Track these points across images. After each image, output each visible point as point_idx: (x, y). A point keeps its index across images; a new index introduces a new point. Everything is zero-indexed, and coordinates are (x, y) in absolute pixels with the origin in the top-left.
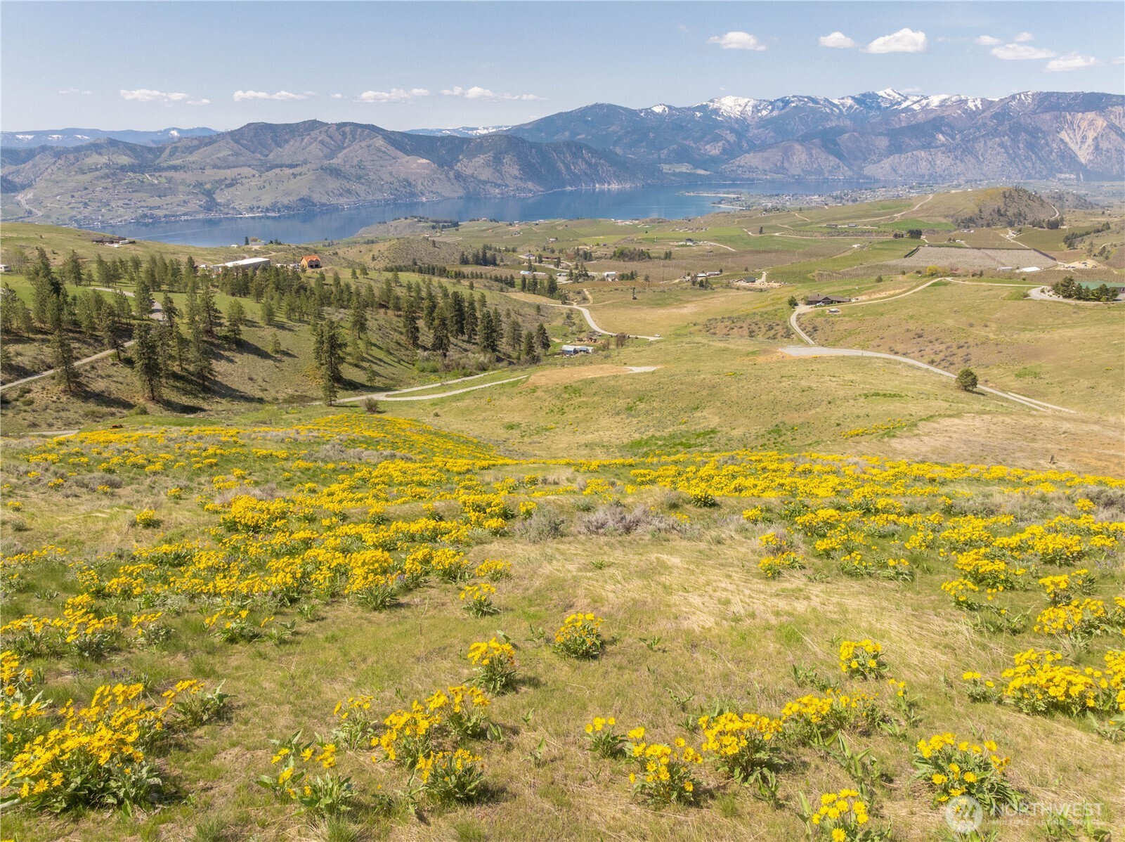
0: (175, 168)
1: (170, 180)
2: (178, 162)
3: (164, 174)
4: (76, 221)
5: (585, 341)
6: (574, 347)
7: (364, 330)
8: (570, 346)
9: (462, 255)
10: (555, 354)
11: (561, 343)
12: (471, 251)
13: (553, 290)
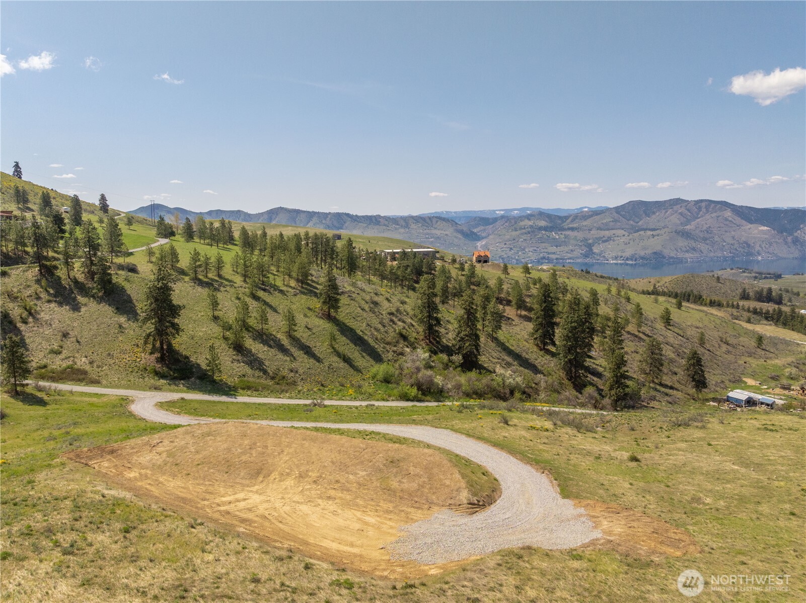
0: (572, 229)
1: (566, 236)
2: (575, 225)
3: (564, 233)
4: (502, 258)
5: (793, 390)
6: (752, 395)
7: (336, 308)
8: (746, 393)
9: (744, 290)
10: (707, 400)
11: (752, 386)
12: (757, 289)
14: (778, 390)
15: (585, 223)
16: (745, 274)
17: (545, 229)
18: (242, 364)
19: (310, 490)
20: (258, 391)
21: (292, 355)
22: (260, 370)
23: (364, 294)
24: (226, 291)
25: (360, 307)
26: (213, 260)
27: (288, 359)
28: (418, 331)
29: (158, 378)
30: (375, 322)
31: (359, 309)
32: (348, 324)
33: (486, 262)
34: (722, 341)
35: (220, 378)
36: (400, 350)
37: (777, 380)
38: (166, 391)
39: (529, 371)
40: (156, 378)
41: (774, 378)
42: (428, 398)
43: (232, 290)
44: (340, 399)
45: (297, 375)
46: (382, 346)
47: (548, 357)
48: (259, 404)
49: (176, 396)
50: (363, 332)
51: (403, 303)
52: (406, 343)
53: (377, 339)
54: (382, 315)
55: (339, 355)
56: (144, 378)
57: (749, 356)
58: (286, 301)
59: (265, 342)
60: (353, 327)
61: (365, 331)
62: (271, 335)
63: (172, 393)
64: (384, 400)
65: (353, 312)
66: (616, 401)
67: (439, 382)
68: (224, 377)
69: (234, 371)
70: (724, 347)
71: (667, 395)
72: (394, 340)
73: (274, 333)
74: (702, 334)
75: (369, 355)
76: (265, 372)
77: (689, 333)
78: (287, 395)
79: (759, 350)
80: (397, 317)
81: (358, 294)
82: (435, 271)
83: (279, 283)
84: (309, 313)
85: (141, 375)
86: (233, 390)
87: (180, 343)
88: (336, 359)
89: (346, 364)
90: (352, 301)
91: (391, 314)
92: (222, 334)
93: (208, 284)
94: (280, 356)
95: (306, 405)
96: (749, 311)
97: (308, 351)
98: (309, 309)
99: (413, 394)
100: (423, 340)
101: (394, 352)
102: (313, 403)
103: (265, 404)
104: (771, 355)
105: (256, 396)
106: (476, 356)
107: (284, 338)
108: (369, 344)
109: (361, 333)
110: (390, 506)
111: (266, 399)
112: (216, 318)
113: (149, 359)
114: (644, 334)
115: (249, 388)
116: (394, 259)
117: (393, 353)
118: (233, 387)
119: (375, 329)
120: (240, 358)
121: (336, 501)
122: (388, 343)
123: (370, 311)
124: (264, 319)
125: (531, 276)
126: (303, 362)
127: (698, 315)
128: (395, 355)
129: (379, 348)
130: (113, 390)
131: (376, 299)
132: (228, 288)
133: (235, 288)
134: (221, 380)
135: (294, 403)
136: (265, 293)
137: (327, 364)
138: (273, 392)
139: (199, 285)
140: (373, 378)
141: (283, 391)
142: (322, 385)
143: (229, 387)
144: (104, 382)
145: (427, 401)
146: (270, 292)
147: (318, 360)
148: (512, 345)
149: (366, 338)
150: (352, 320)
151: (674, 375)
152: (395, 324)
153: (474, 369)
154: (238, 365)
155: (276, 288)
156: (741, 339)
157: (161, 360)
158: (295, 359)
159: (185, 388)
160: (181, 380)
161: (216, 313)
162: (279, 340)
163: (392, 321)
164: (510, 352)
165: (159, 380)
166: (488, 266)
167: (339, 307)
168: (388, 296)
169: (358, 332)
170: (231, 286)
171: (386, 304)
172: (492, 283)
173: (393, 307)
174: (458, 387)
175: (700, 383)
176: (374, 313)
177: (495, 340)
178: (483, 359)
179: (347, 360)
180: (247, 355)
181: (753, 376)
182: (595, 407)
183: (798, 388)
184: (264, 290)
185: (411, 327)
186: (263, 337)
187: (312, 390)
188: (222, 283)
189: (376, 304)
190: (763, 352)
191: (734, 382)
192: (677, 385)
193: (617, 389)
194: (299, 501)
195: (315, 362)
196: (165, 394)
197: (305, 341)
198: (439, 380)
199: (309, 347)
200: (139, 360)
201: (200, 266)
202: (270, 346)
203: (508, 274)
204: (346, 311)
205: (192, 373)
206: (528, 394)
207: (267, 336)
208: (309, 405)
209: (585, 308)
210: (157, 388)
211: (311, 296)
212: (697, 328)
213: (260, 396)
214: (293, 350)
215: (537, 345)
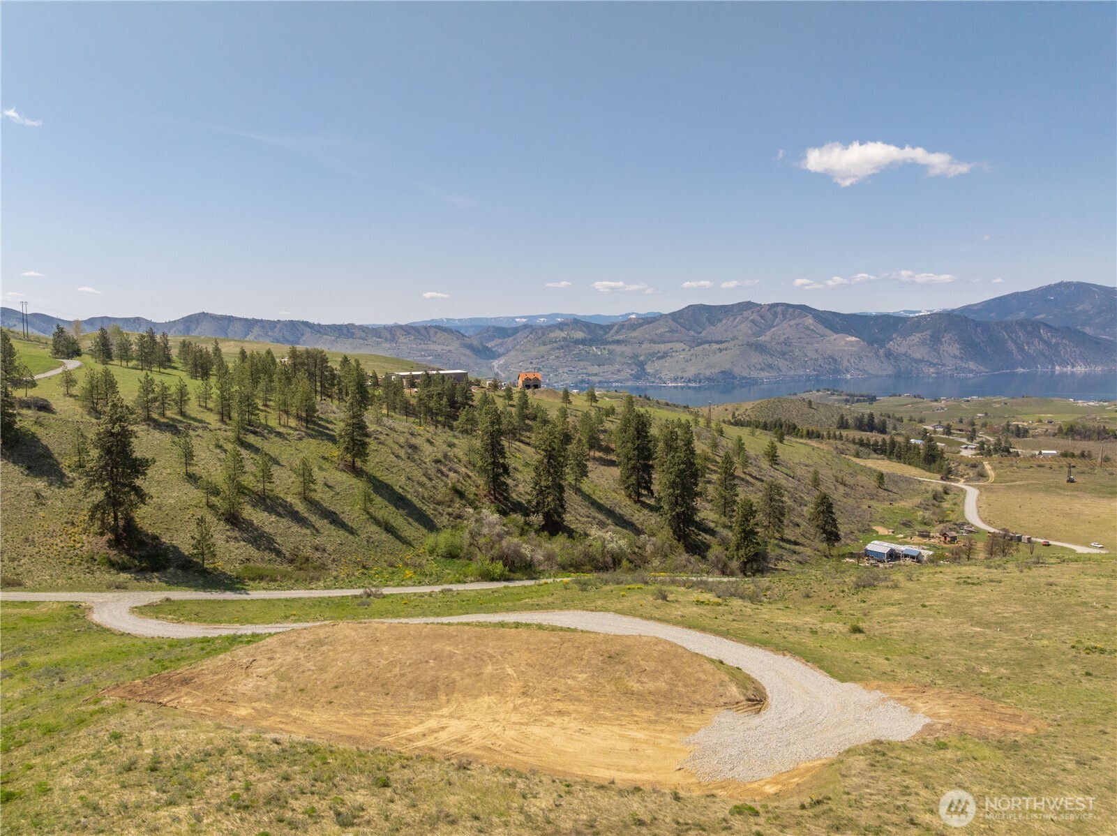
1: (610, 352)
2: (621, 337)
3: (607, 347)
5: (933, 537)
6: (894, 546)
7: (363, 456)
8: (886, 544)
9: (842, 417)
10: (844, 556)
11: (886, 536)
12: (856, 415)
13: (931, 458)
14: (916, 539)
16: (835, 397)
17: (583, 342)
18: (243, 543)
19: (524, 704)
20: (275, 580)
21: (313, 526)
22: (271, 550)
23: (395, 435)
24: (198, 436)
25: (393, 453)
26: (173, 390)
27: (308, 532)
28: (478, 484)
29: (115, 572)
30: (417, 474)
31: (391, 456)
32: (381, 479)
33: (536, 387)
34: (837, 481)
35: (212, 566)
36: (457, 512)
37: (910, 526)
38: (134, 589)
39: (627, 532)
40: (114, 572)
41: (907, 524)
42: (519, 575)
43: (207, 435)
44: (399, 585)
45: (326, 555)
46: (431, 507)
47: (646, 511)
48: (287, 600)
49: (156, 596)
50: (403, 489)
51: (451, 445)
52: (464, 502)
53: (423, 498)
54: (425, 463)
55: (377, 522)
56: (92, 572)
57: (871, 499)
58: (289, 448)
59: (271, 509)
60: (389, 482)
61: (405, 487)
62: (278, 498)
63: (146, 593)
64: (459, 582)
65: (385, 460)
66: (745, 564)
67: (527, 552)
68: (220, 564)
69: (233, 554)
70: (841, 489)
71: (795, 552)
72: (447, 499)
73: (282, 495)
74: (816, 473)
75: (417, 520)
76: (279, 553)
77: (800, 472)
78: (321, 584)
79: (880, 490)
80: (446, 465)
81: (387, 435)
82: (472, 401)
83: (273, 423)
84: (326, 465)
85: (88, 568)
86: (238, 583)
87: (145, 518)
88: (374, 528)
89: (389, 535)
90: (380, 446)
91: (437, 461)
92: (204, 500)
93: (171, 427)
94: (296, 528)
95: (355, 597)
96: (854, 442)
97: (334, 519)
98: (324, 458)
99: (498, 571)
100: (485, 496)
101: (449, 514)
102: (366, 593)
103: (294, 600)
104: (895, 496)
105: (275, 589)
106: (559, 516)
107: (298, 501)
108: (415, 506)
109: (401, 491)
110: (650, 714)
111: (292, 591)
112: (192, 478)
113: (97, 544)
114: (751, 475)
115: (260, 577)
116: (413, 385)
117: (448, 517)
118: (237, 578)
119: (418, 483)
120: (237, 534)
121: (573, 716)
122: (439, 503)
123: (408, 458)
124: (267, 476)
125: (598, 404)
126: (330, 536)
127: (804, 450)
128: (451, 519)
129: (429, 510)
130: (49, 594)
131: (414, 441)
132: (200, 432)
133: (211, 431)
134: (215, 569)
135: (335, 595)
136: (257, 438)
137: (365, 536)
138: (297, 582)
139: (155, 428)
140: (431, 552)
141: (312, 579)
142: (364, 567)
143: (230, 578)
144: (29, 583)
145: (518, 579)
146: (263, 436)
147: (351, 531)
148: (599, 496)
149: (409, 496)
150: (385, 473)
151: (797, 527)
152: (447, 476)
153: (560, 533)
154: (237, 545)
155: (272, 431)
156: (859, 477)
157: (116, 543)
158: (317, 531)
159: (164, 584)
160: (153, 571)
161: (191, 469)
162: (291, 505)
163: (439, 471)
164: (600, 508)
165: (118, 573)
166: (542, 392)
167: (367, 455)
168: (428, 436)
169: (396, 488)
170: (205, 428)
171: (427, 448)
172: (553, 414)
173: (438, 452)
174: (550, 557)
175: (832, 536)
176: (414, 461)
177: (578, 490)
178: (568, 518)
179: (389, 529)
180: (247, 530)
181: (883, 523)
182: (724, 573)
183: (938, 535)
184: (255, 433)
185: (467, 479)
186: (267, 502)
187: (353, 575)
188: (190, 425)
189: (415, 448)
190: (886, 493)
191: (864, 532)
192: (801, 540)
193: (746, 548)
194: (521, 721)
195: (347, 534)
196: (136, 594)
197: (328, 504)
198: (526, 550)
199: (335, 513)
200: (80, 545)
201: (155, 400)
202: (279, 515)
203: (570, 403)
204: (378, 460)
205: (168, 560)
206: (637, 562)
207: (272, 501)
208: (361, 596)
209: (685, 445)
210: (120, 587)
211: (323, 440)
212: (807, 466)
213: (281, 588)
214: (313, 519)
215: (630, 496)
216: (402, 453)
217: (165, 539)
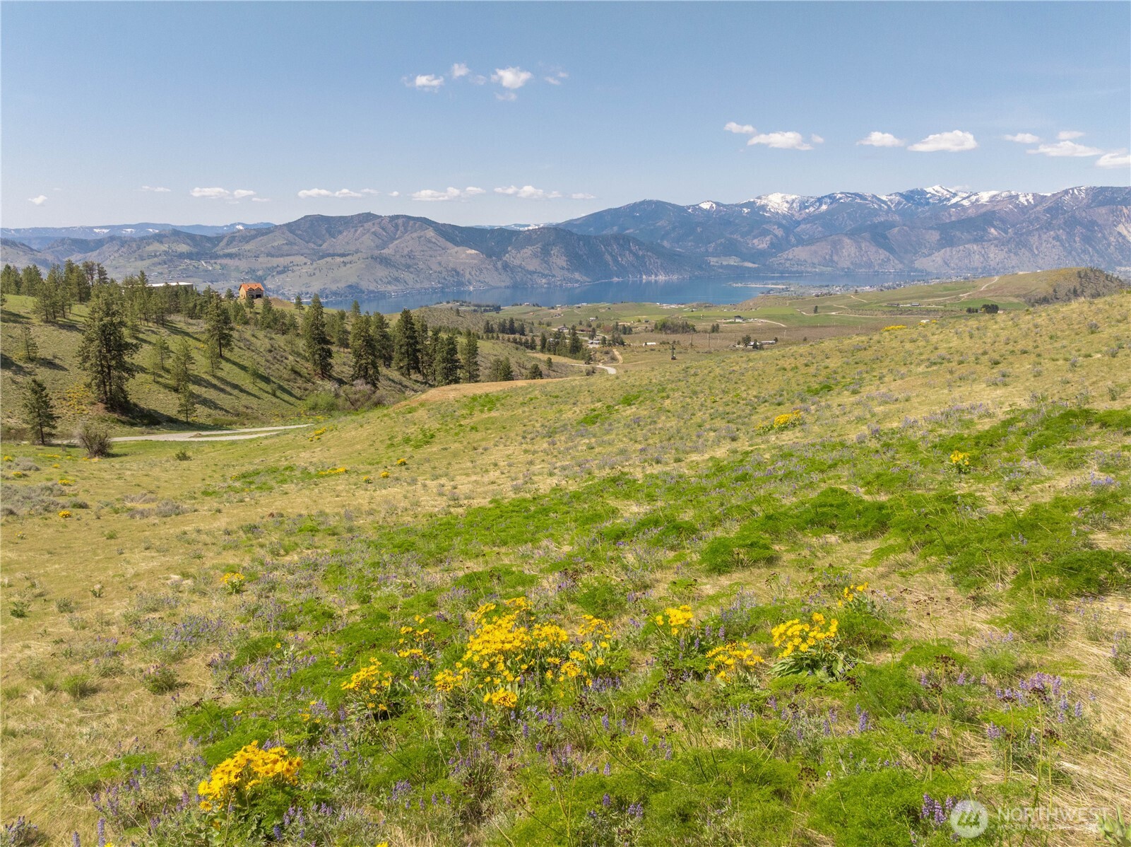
0: (230, 256)
2: (234, 250)
7: (228, 344)
12: (499, 321)
13: (576, 349)
15: (247, 247)
17: (190, 256)
18: (199, 405)
22: (219, 409)
27: (232, 397)
28: (307, 367)
32: (241, 363)
33: (259, 296)
40: (128, 426)
46: (285, 383)
51: (272, 339)
52: (303, 379)
53: (276, 377)
54: (262, 352)
55: (266, 392)
58: (169, 342)
59: (199, 384)
60: (249, 366)
62: (196, 376)
72: (291, 377)
73: (196, 373)
75: (286, 392)
76: (226, 411)
80: (277, 354)
88: (268, 395)
89: (279, 400)
91: (270, 351)
94: (222, 395)
97: (241, 389)
98: (198, 349)
100: (316, 375)
101: (300, 388)
107: (210, 378)
108: (275, 382)
113: (98, 410)
119: (267, 367)
122: (289, 380)
126: (245, 400)
137: (267, 400)
147: (256, 397)
149: (266, 376)
152: (282, 362)
157: (112, 409)
158: (238, 397)
160: (154, 424)
162: (209, 380)
163: (275, 358)
173: (265, 344)
179: (276, 396)
185: (297, 364)
195: (256, 399)
200: (86, 412)
202: (206, 387)
205: (158, 418)
207: (194, 378)
214: (228, 389)
215: (402, 374)
216: (242, 345)
217: (142, 405)
